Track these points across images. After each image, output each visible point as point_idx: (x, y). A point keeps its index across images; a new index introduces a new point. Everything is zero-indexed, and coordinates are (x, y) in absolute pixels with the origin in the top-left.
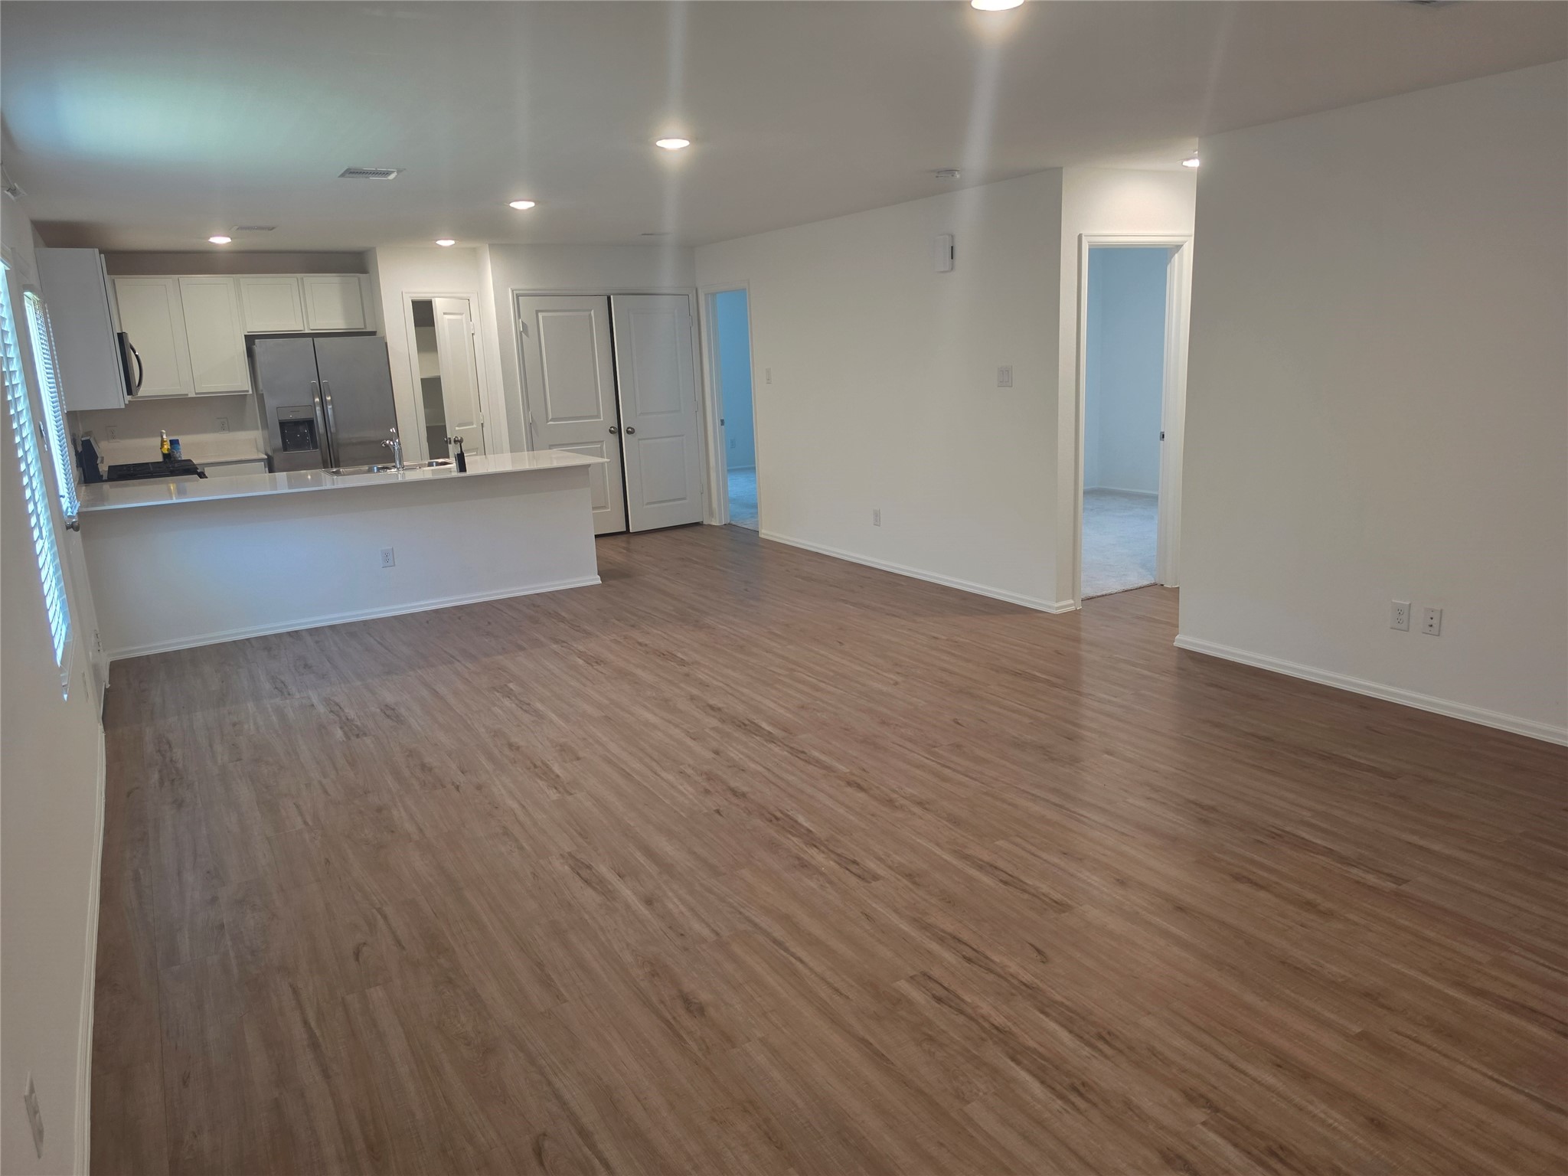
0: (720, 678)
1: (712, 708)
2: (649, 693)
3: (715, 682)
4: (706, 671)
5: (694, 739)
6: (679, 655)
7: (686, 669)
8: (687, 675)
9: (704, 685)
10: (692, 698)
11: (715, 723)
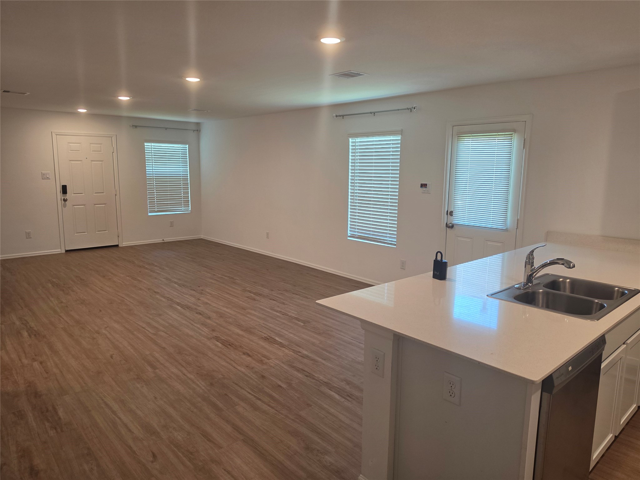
0: (196, 328)
1: (200, 314)
2: (230, 320)
3: (198, 326)
4: (203, 333)
5: (207, 303)
6: (220, 345)
7: (215, 334)
8: (213, 330)
9: (204, 324)
10: (209, 318)
11: (199, 308)
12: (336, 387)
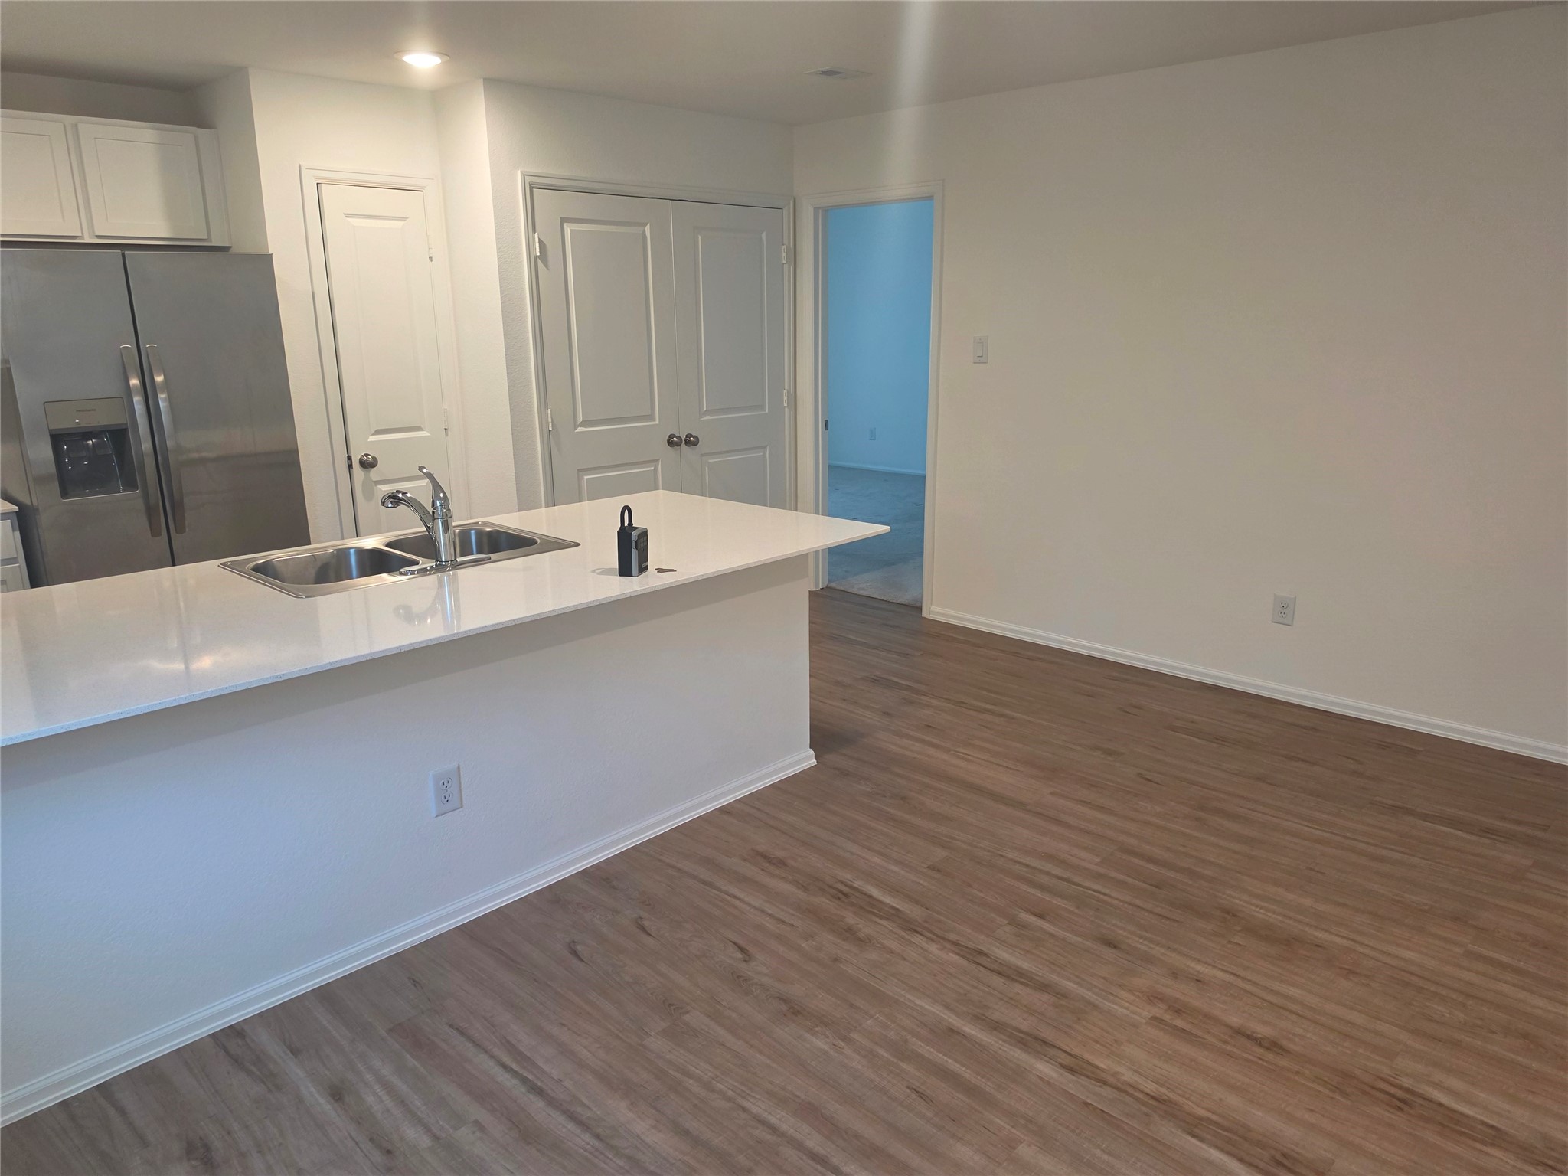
12: (881, 919)
